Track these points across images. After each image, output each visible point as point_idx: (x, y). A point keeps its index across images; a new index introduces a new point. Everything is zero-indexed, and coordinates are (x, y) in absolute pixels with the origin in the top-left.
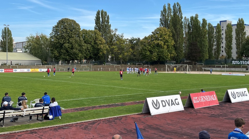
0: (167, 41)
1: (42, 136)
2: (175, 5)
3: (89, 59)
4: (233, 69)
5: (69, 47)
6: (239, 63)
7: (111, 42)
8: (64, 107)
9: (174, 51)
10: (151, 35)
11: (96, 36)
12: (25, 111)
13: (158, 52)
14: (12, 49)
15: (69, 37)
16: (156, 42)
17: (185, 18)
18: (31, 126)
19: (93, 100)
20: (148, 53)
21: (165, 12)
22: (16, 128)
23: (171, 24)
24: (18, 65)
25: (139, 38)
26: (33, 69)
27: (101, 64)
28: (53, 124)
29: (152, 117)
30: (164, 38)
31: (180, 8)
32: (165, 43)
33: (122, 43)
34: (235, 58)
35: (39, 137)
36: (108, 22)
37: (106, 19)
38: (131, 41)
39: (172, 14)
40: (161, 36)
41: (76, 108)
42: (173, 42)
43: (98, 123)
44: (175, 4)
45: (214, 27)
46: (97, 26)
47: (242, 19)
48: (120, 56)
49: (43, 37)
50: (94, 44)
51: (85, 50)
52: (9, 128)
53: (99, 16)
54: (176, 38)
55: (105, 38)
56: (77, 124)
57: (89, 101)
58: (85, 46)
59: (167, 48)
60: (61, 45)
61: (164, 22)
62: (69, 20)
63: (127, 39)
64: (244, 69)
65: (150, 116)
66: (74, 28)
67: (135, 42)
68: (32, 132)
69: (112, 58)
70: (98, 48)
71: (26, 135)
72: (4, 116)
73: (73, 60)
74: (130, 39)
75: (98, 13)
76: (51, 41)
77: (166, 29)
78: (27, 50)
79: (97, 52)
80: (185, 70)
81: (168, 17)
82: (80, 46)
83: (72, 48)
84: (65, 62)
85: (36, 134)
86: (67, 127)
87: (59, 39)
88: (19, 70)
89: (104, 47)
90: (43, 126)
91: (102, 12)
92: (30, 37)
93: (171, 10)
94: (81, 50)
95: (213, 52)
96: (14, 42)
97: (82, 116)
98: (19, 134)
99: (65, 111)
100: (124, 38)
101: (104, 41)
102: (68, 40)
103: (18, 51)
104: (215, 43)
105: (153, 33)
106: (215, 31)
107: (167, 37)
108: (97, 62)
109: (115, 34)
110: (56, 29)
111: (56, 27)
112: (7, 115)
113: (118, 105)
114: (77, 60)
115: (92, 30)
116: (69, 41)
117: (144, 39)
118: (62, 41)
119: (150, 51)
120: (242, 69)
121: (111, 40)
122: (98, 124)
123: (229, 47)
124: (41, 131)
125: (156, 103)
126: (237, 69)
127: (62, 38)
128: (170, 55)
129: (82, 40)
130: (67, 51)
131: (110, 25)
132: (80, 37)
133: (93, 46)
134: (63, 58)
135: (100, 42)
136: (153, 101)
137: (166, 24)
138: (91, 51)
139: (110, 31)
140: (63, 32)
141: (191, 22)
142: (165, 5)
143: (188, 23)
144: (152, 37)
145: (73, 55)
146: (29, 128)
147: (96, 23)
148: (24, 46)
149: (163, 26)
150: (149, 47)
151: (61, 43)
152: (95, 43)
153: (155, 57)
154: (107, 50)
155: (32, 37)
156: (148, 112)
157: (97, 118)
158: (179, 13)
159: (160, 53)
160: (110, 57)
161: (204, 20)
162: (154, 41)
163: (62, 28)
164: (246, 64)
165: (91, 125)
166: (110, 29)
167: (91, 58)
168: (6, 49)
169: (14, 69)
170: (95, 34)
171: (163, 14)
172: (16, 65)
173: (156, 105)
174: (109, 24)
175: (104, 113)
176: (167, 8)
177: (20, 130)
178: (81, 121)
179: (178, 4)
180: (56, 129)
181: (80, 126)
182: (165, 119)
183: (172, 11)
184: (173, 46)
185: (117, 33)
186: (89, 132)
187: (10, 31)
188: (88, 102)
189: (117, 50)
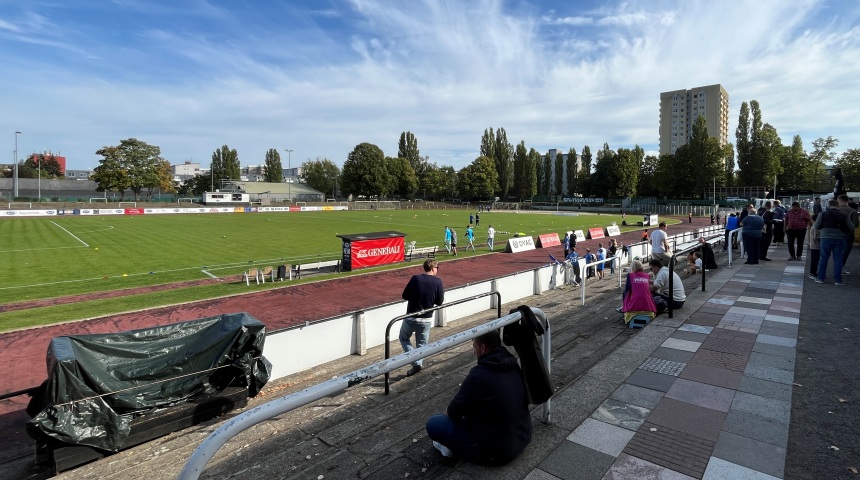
3: (394, 194)
4: (565, 208)
5: (370, 179)
6: (571, 200)
7: (421, 172)
9: (499, 186)
10: (471, 165)
11: (403, 166)
15: (371, 166)
17: (511, 146)
21: (487, 138)
23: (494, 152)
24: (306, 201)
25: (457, 169)
26: (326, 207)
30: (487, 169)
31: (504, 134)
33: (435, 174)
34: (566, 194)
36: (415, 146)
37: (413, 143)
39: (496, 141)
44: (499, 129)
45: (543, 156)
46: (401, 152)
47: (574, 149)
48: (433, 191)
51: (391, 183)
53: (404, 140)
54: (500, 169)
64: (577, 208)
66: (375, 156)
73: (374, 195)
77: (489, 159)
80: (514, 208)
81: (491, 144)
84: (365, 198)
87: (357, 169)
89: (413, 179)
91: (408, 134)
93: (494, 136)
101: (414, 172)
105: (473, 163)
106: (543, 161)
107: (490, 169)
109: (426, 163)
110: (352, 156)
111: (353, 153)
115: (395, 158)
116: (370, 171)
117: (462, 171)
118: (361, 172)
120: (574, 208)
121: (425, 172)
123: (559, 181)
126: (569, 208)
127: (362, 168)
128: (493, 190)
129: (387, 170)
131: (419, 151)
132: (383, 167)
133: (399, 178)
137: (488, 153)
138: (397, 184)
140: (363, 160)
144: (472, 168)
147: (400, 148)
151: (359, 175)
154: (417, 183)
158: (504, 140)
163: (361, 155)
166: (418, 156)
169: (302, 207)
170: (402, 163)
171: (484, 140)
174: (417, 149)
176: (489, 133)
179: (503, 130)
185: (429, 162)
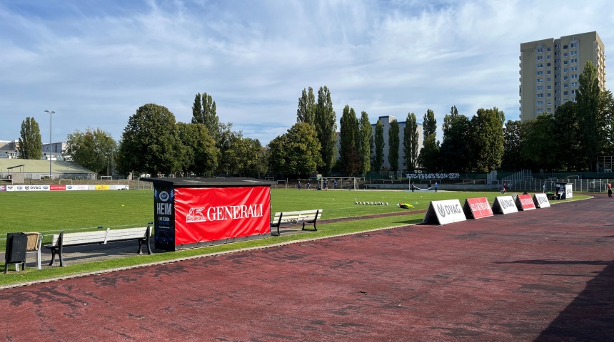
0: (312, 146)
2: (322, 91)
3: (188, 170)
5: (157, 151)
6: (417, 177)
9: (322, 159)
10: (287, 134)
11: (200, 134)
13: (299, 160)
15: (159, 134)
16: (296, 145)
21: (305, 101)
26: (100, 186)
30: (307, 138)
31: (328, 95)
32: (308, 146)
36: (214, 112)
37: (211, 108)
40: (302, 137)
42: (320, 145)
47: (413, 114)
48: (240, 166)
50: (198, 146)
51: (184, 155)
53: (200, 103)
58: (184, 149)
59: (312, 155)
60: (145, 147)
61: (303, 114)
70: (204, 154)
75: (198, 98)
79: (203, 160)
82: (175, 148)
83: (163, 152)
87: (139, 137)
88: (75, 188)
89: (213, 151)
91: (205, 96)
94: (177, 156)
102: (157, 138)
107: (311, 138)
109: (228, 132)
111: (135, 117)
116: (158, 140)
118: (146, 141)
119: (286, 159)
128: (316, 164)
129: (179, 139)
130: (154, 156)
133: (195, 149)
135: (207, 143)
138: (192, 158)
142: (305, 89)
144: (287, 138)
145: (164, 164)
149: (302, 121)
150: (285, 153)
151: (144, 145)
152: (200, 144)
153: (293, 168)
154: (218, 156)
158: (328, 102)
159: (301, 163)
161: (364, 115)
162: (293, 143)
164: (427, 178)
169: (67, 186)
170: (199, 130)
176: (307, 94)
179: (326, 89)
184: (320, 151)
185: (232, 130)
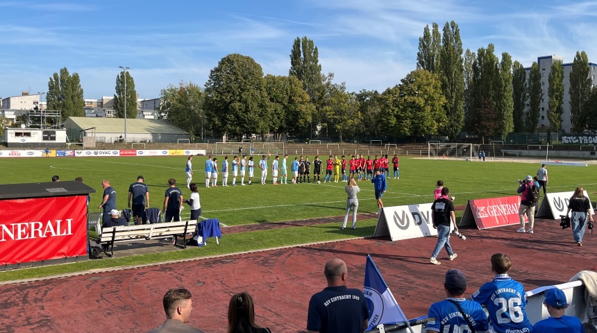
0: (432, 98)
1: (182, 275)
2: (448, 27)
3: (278, 131)
4: (564, 153)
5: (240, 109)
6: (577, 141)
7: (320, 98)
8: (227, 223)
9: (446, 116)
10: (400, 85)
11: (291, 89)
12: (152, 229)
13: (414, 118)
14: (136, 112)
15: (242, 89)
16: (409, 99)
17: (468, 51)
18: (162, 257)
19: (282, 209)
20: (393, 121)
21: (428, 41)
22: (135, 259)
23: (439, 64)
24: (145, 142)
25: (376, 92)
26: (174, 151)
27: (301, 142)
28: (204, 255)
29: (393, 245)
30: (426, 91)
31: (457, 33)
32: (426, 100)
33: (342, 101)
34: (568, 131)
35: (177, 278)
37: (312, 54)
38: (360, 97)
39: (442, 44)
40: (419, 87)
41: (249, 224)
42: (444, 98)
43: (288, 253)
44: (447, 24)
45: (528, 69)
46: (295, 69)
47: (583, 53)
48: (339, 127)
49: (193, 90)
50: (289, 103)
51: (272, 115)
52: (123, 260)
53: (299, 50)
54: (449, 91)
55: (309, 91)
56: (250, 255)
57: (275, 211)
58: (272, 107)
59: (431, 111)
60: (227, 106)
61: (425, 60)
62: (242, 57)
63: (352, 94)
64: (587, 153)
65: (390, 242)
66: (250, 74)
67: (367, 98)
68: (164, 268)
69: (323, 130)
70: (296, 112)
71: (153, 274)
72: (113, 237)
73: (249, 134)
74: (359, 93)
75: (297, 43)
76: (207, 98)
77: (429, 74)
78: (163, 114)
79: (294, 119)
80: (465, 153)
81: (434, 51)
82: (262, 106)
84: (233, 137)
85: (171, 272)
86: (229, 261)
87: (221, 94)
88: (146, 153)
89: (307, 109)
90: (186, 258)
91: (305, 41)
92: (168, 90)
93: (440, 37)
94: (263, 115)
95: (524, 118)
96: (139, 100)
97: (260, 241)
98: (139, 272)
99: (229, 230)
100: (346, 91)
101: (308, 97)
102: (240, 95)
103: (146, 117)
104: (528, 102)
105: (402, 81)
106: (528, 77)
107: (431, 90)
108: (295, 138)
110: (216, 74)
111: (217, 70)
112: (118, 236)
113: (329, 220)
114: (256, 133)
115: (284, 77)
116: (241, 97)
117: (384, 94)
118: (227, 98)
119: (397, 117)
120: (582, 152)
121: (322, 94)
122: (289, 256)
123: (556, 109)
124: (181, 266)
125: (401, 218)
126: (572, 153)
127: (229, 92)
128: (436, 124)
129: (266, 95)
130: (237, 116)
131: (320, 66)
132: (261, 90)
133: (285, 107)
134: (229, 131)
135: (300, 100)
136: (395, 213)
137: (429, 63)
139: (319, 79)
140: (230, 79)
141: (479, 59)
142: (428, 26)
143: (473, 61)
144: (400, 90)
145: (248, 125)
146: (159, 260)
147: (292, 63)
148: (157, 106)
149: (424, 68)
150: (397, 109)
151: (225, 102)
152: (291, 101)
153: (406, 129)
154: (313, 114)
155: (172, 90)
156: (386, 236)
157: (287, 244)
158: (456, 42)
159: (417, 122)
160: (319, 128)
161: (506, 56)
162: (406, 97)
163: (228, 73)
164: (591, 142)
165: (274, 258)
166: (319, 73)
167: (281, 130)
168: (123, 112)
170: (291, 84)
171: (423, 43)
172: (141, 142)
173: (402, 222)
174: (318, 64)
175: (302, 234)
176: (431, 32)
177: (143, 263)
178: (257, 248)
179: (453, 25)
180: (209, 263)
181: (255, 259)
182: (419, 248)
183: (442, 38)
184: (443, 106)
185: (333, 82)
186: (270, 270)
187: (132, 78)
188: (272, 213)
189: (333, 115)
